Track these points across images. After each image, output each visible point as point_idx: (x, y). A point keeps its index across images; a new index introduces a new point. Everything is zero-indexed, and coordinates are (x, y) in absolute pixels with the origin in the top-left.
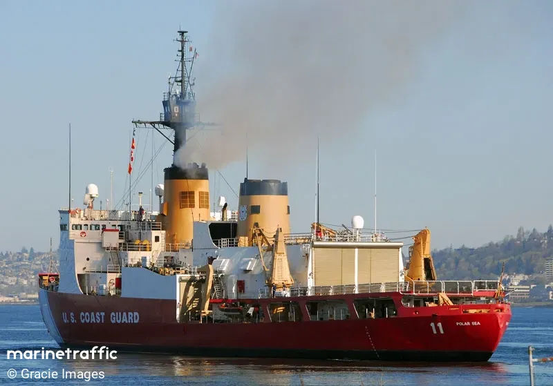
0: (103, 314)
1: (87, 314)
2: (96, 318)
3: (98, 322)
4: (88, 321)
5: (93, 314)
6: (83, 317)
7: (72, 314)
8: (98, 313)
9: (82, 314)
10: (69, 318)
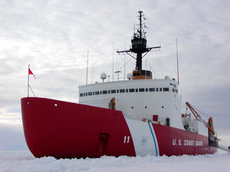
0: (193, 141)
1: (188, 141)
2: (191, 143)
3: (192, 145)
4: (187, 145)
5: (190, 141)
6: (186, 143)
7: (180, 140)
8: (192, 141)
9: (185, 141)
10: (177, 142)
